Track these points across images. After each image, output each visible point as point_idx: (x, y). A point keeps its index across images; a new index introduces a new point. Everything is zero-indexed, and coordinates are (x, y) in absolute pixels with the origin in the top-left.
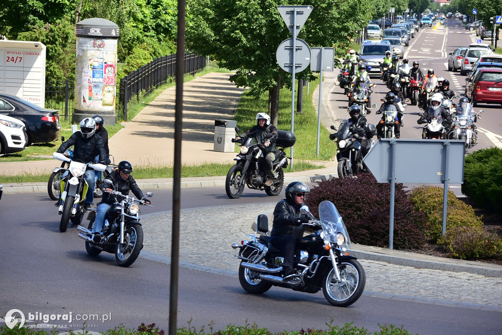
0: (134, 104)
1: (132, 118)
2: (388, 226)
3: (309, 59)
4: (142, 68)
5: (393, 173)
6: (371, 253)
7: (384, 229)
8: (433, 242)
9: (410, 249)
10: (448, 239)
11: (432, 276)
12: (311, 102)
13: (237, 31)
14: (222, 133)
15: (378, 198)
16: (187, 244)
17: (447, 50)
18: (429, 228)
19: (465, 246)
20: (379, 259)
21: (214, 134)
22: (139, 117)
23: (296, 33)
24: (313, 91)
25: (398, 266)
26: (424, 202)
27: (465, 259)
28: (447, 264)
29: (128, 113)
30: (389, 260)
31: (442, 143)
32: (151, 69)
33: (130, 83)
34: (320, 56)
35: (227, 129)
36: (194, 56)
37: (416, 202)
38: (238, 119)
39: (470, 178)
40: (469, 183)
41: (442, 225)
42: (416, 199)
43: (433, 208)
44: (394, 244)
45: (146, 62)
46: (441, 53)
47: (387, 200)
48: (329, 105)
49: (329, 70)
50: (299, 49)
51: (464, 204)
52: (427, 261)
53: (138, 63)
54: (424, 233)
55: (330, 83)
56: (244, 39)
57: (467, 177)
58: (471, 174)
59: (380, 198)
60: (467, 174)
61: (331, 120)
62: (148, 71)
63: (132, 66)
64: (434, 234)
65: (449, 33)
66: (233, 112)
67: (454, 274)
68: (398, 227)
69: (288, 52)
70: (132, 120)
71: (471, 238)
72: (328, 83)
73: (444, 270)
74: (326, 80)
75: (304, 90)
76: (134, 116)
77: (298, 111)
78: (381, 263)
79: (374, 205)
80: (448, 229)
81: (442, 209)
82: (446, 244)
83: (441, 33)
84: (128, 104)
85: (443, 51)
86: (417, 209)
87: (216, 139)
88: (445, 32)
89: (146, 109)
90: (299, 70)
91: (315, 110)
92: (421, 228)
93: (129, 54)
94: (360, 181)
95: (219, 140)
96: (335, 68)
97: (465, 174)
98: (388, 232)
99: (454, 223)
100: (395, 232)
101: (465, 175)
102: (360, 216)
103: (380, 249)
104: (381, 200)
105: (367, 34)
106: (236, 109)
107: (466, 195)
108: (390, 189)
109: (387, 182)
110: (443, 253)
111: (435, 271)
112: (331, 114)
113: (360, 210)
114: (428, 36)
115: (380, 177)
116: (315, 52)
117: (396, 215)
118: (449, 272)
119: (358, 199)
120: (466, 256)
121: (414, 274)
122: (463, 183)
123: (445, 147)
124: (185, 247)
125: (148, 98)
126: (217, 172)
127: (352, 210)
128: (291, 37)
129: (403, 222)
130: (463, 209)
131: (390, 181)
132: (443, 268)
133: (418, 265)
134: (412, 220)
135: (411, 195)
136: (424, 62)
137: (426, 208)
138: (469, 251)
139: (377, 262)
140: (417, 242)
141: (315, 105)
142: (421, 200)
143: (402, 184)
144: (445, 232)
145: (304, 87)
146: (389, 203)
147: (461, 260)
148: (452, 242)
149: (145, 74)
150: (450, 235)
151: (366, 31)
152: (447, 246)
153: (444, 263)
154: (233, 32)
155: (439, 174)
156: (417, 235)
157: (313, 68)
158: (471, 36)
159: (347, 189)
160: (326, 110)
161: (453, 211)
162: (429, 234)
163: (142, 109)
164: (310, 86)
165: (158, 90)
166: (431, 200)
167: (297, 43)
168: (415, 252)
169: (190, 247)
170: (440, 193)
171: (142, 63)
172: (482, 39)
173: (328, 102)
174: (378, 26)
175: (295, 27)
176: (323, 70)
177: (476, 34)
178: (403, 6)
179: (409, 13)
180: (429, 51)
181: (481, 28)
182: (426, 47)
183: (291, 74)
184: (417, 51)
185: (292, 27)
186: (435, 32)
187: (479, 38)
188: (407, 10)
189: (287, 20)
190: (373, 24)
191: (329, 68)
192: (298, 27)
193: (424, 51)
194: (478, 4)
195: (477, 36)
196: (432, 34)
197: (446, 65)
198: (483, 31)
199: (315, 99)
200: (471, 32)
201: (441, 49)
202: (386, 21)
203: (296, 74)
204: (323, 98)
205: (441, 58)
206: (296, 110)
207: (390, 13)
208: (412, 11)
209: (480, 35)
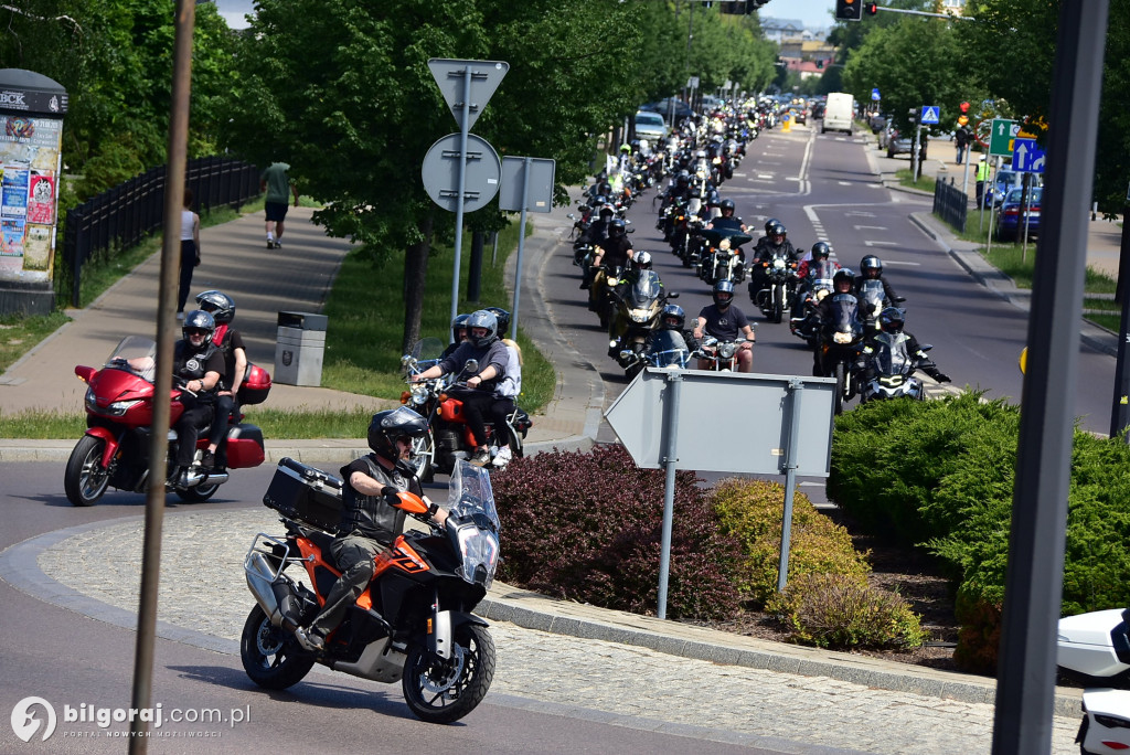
0: (98, 268)
1: (91, 300)
2: (657, 565)
3: (495, 182)
4: (118, 188)
5: (672, 448)
6: (615, 626)
7: (646, 573)
8: (755, 606)
9: (705, 619)
10: (790, 599)
11: (750, 683)
12: (499, 281)
13: (338, 113)
14: (295, 341)
15: (637, 503)
16: (199, 590)
17: (810, 179)
18: (749, 574)
19: (827, 618)
20: (632, 639)
21: (275, 342)
22: (106, 298)
23: (469, 121)
24: (507, 256)
25: (675, 658)
26: (740, 515)
27: (825, 648)
28: (786, 656)
29: (82, 288)
30: (656, 644)
31: (785, 384)
32: (140, 192)
33: (89, 221)
34: (523, 171)
35: (307, 334)
36: (240, 166)
37: (723, 515)
38: (330, 312)
39: (846, 465)
40: (844, 477)
41: (778, 569)
42: (722, 507)
43: (761, 529)
44: (669, 606)
45: (129, 175)
46: (797, 184)
47: (658, 507)
48: (540, 290)
49: (540, 210)
50: (473, 159)
51: (830, 524)
52: (741, 649)
53: (109, 178)
54: (739, 585)
55: (545, 240)
56: (353, 133)
57: (839, 461)
58: (849, 456)
59: (641, 502)
60: (839, 456)
61: (542, 322)
62: (132, 197)
63: (96, 182)
64: (760, 587)
65: (817, 140)
66: (322, 297)
67: (800, 680)
68: (679, 570)
69: (448, 165)
70: (92, 304)
71: (842, 600)
72: (540, 239)
73: (778, 670)
74: (538, 234)
75: (485, 254)
76: (96, 296)
77: (469, 299)
78: (637, 648)
79: (627, 518)
80: (791, 578)
81: (781, 534)
82: (787, 612)
83: (799, 140)
84: (82, 267)
85: (803, 179)
86: (725, 531)
87: (279, 355)
88: (809, 136)
89: (124, 282)
90: (473, 207)
91: (507, 300)
92: (732, 575)
93: (90, 155)
94: (600, 463)
95: (287, 357)
96: (554, 206)
97: (834, 454)
98: (657, 580)
99: (806, 566)
100: (672, 580)
101: (834, 458)
102: (593, 541)
103: (637, 617)
104: (644, 507)
105: (635, 133)
106: (329, 288)
107: (835, 503)
108: (664, 482)
109: (658, 466)
110: (777, 631)
111: (757, 671)
112: (544, 310)
113: (595, 529)
114: (771, 144)
115: (644, 455)
116: (512, 166)
117: (675, 542)
118: (790, 676)
119: (591, 503)
120: (830, 639)
121: (711, 676)
122: (828, 475)
123: (791, 392)
124: (193, 598)
125: (129, 257)
126: (277, 431)
127: (578, 527)
128: (459, 131)
129: (690, 559)
130: (827, 533)
131: (665, 465)
132: (777, 665)
133: (721, 657)
134: (711, 556)
135: (713, 500)
136: (757, 201)
137: (744, 529)
138: (836, 629)
139: (629, 647)
140: (720, 605)
141: (509, 287)
142: (734, 511)
143: (693, 472)
144: (784, 584)
145: (486, 247)
146: (660, 514)
147: (818, 648)
148: (800, 607)
149: (124, 201)
150: (795, 591)
151: (632, 128)
152: (786, 615)
153: (779, 655)
154: (329, 115)
155: (776, 452)
156: (722, 590)
157: (506, 203)
158: (866, 148)
159: (568, 480)
160: (534, 299)
161: (805, 539)
162: (749, 588)
163: (115, 281)
164: (499, 243)
165: (154, 240)
166: (755, 512)
167: (471, 145)
168: (714, 627)
169: (204, 598)
170: (777, 495)
171: (120, 176)
172: (890, 156)
173: (540, 281)
174: (659, 117)
175: (467, 109)
176: (527, 210)
177: (877, 145)
178: (719, 74)
179: (730, 92)
180: (770, 177)
181: (890, 132)
182: (766, 167)
183: (454, 215)
184: (744, 175)
185: (460, 108)
186: (786, 134)
187: (884, 153)
188: (728, 85)
189: (448, 91)
190: (650, 111)
191: (541, 204)
192: (473, 110)
193: (760, 176)
194: (884, 77)
195: (880, 148)
196: (779, 139)
197: (808, 209)
198: (893, 138)
199: (510, 275)
200: (868, 140)
201: (797, 175)
202: (680, 106)
203: (465, 215)
204: (529, 274)
205: (798, 194)
206: (465, 298)
207: (689, 89)
208: (737, 86)
209: (886, 146)
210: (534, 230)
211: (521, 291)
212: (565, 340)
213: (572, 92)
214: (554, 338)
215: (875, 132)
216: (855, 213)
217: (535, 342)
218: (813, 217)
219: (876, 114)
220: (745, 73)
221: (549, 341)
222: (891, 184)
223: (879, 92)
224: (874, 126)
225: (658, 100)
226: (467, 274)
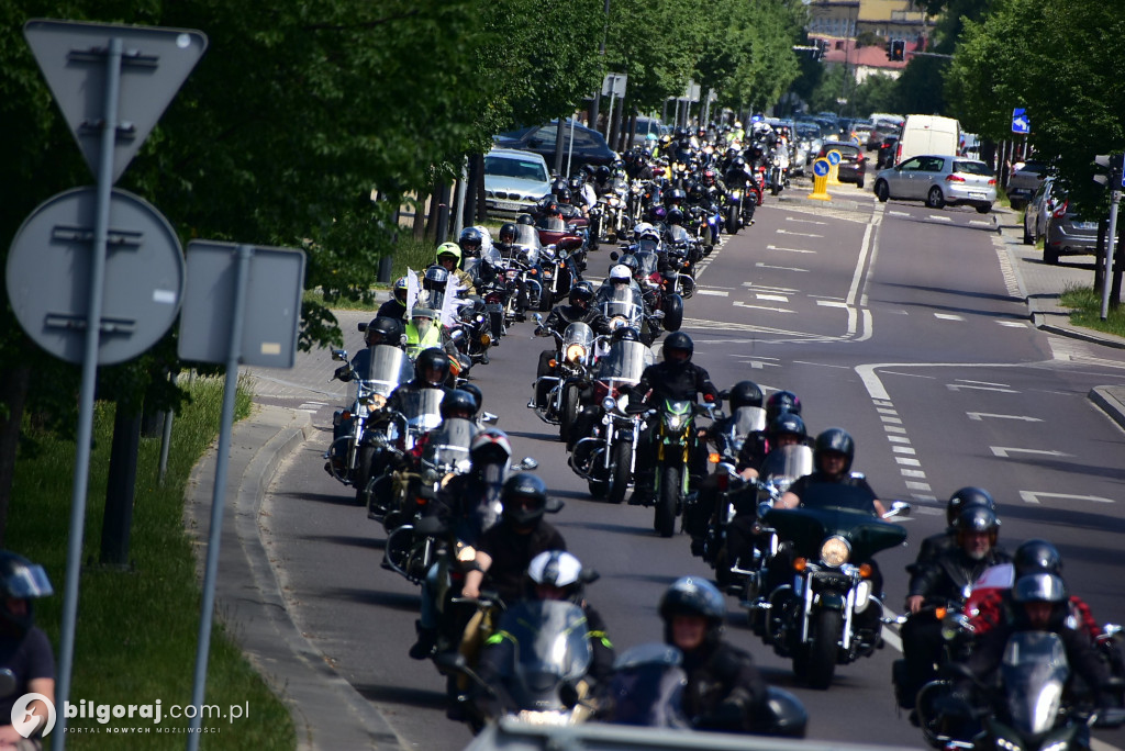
3: (170, 297)
12: (174, 518)
17: (873, 303)
23: (114, 161)
24: (191, 461)
34: (233, 275)
46: (845, 313)
49: (269, 363)
50: (122, 245)
55: (278, 428)
61: (268, 611)
65: (886, 218)
69: (64, 257)
72: (266, 427)
74: (261, 414)
75: (142, 456)
77: (103, 559)
83: (851, 217)
85: (857, 305)
88: (872, 210)
90: (120, 351)
91: (191, 560)
96: (307, 348)
105: (483, 193)
112: (272, 585)
114: (787, 226)
116: (209, 263)
128: (88, 180)
136: (754, 350)
141: (193, 533)
145: (145, 441)
151: (476, 183)
157: (193, 345)
158: (996, 239)
160: (251, 560)
164: (176, 436)
167: (117, 215)
172: (1051, 258)
173: (264, 521)
174: (540, 159)
175: (110, 135)
176: (241, 361)
177: (1021, 233)
178: (672, 68)
179: (697, 108)
180: (785, 299)
181: (1049, 206)
182: (774, 276)
183: (75, 369)
184: (726, 294)
185: (95, 131)
186: (820, 205)
187: (1037, 251)
188: (692, 93)
189: (69, 94)
190: (517, 147)
191: (271, 348)
192: (123, 136)
193: (759, 297)
194: (1037, 80)
195: (1028, 240)
196: (809, 216)
197: (866, 373)
198: (1057, 219)
199: (198, 505)
200: (1000, 221)
201: (844, 298)
202: (585, 137)
203: (101, 370)
204: (240, 504)
205: (843, 338)
206: (96, 554)
207: (605, 100)
208: (712, 96)
209: (1040, 237)
210: (254, 406)
211: (223, 542)
212: (317, 652)
213: (347, 101)
214: (294, 647)
215: (1015, 206)
216: (972, 384)
217: (252, 657)
218: (876, 389)
219: (1020, 166)
220: (730, 68)
221: (285, 656)
222: (1052, 322)
223: (1027, 116)
224: (1015, 191)
225: (535, 120)
226: (102, 500)
